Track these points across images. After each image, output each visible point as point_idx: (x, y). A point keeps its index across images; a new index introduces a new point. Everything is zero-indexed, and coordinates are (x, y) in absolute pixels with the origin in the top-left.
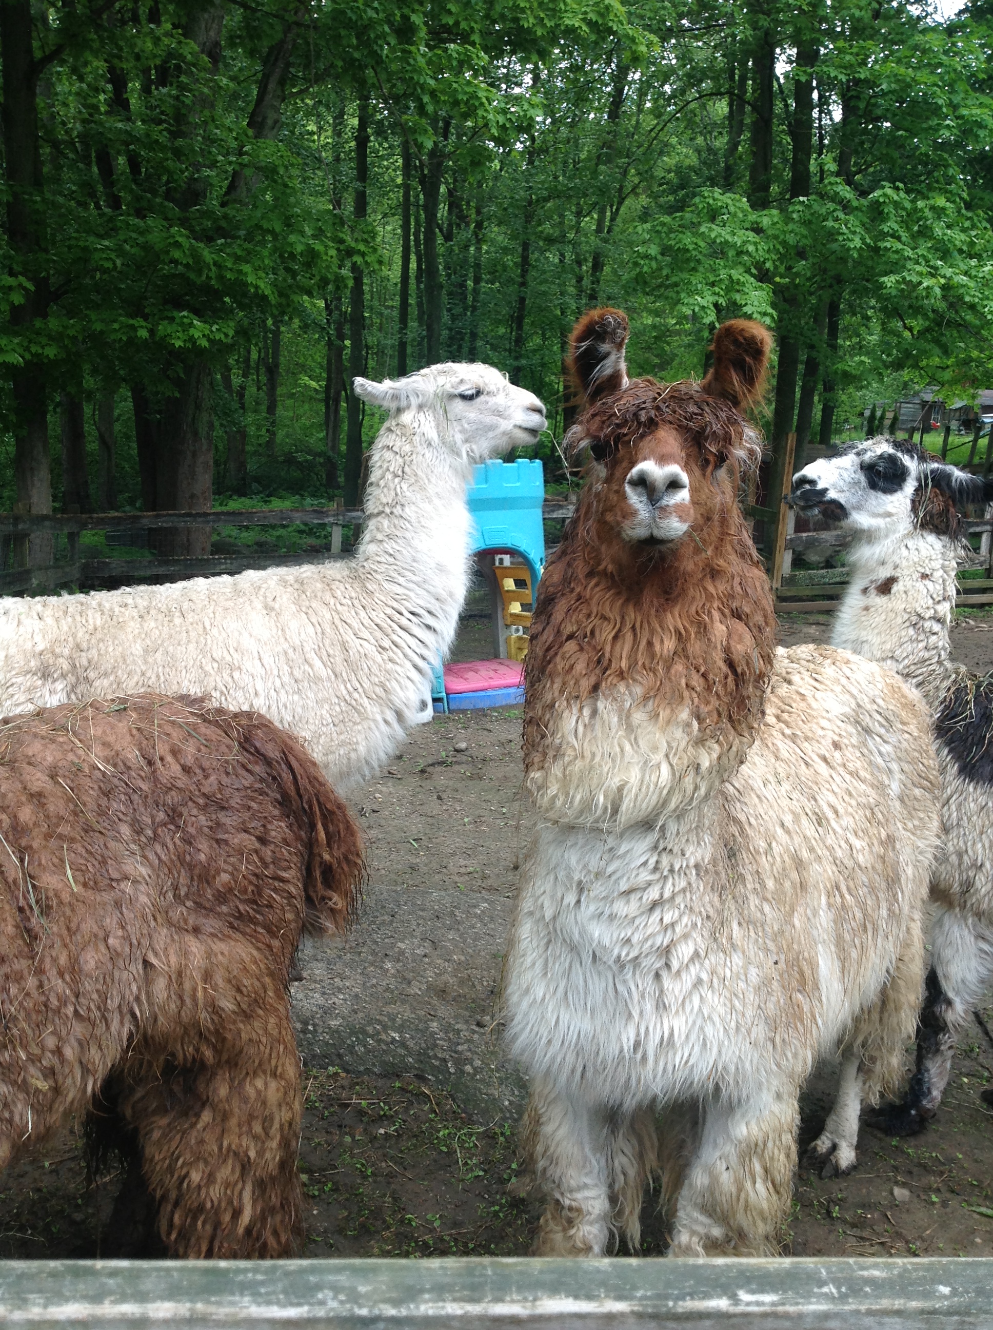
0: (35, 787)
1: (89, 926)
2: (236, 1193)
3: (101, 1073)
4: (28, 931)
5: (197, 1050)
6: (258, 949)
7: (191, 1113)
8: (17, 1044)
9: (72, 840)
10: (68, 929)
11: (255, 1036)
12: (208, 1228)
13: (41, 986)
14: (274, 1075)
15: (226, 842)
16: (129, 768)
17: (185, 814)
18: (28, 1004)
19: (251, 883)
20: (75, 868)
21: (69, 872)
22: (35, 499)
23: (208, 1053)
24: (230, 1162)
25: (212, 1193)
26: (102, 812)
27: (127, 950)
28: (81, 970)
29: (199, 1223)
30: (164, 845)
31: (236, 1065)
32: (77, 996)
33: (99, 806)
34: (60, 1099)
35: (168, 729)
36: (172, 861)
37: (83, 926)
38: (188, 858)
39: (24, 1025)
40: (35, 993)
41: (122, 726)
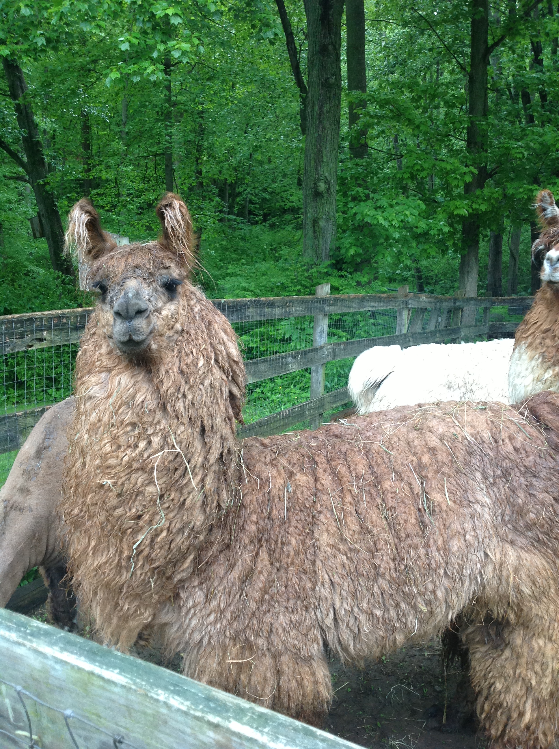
0: (432, 444)
1: (456, 526)
2: (522, 703)
3: (456, 611)
4: (423, 523)
5: (506, 612)
6: (547, 562)
7: (499, 649)
8: (413, 583)
9: (449, 476)
10: (444, 525)
11: (540, 613)
12: (504, 718)
13: (427, 554)
14: (550, 639)
15: (535, 496)
16: (484, 442)
17: (513, 474)
18: (419, 563)
19: (547, 523)
20: (451, 492)
21: (447, 494)
22: (468, 289)
23: (512, 617)
24: (520, 683)
25: (507, 698)
26: (466, 463)
27: (476, 543)
28: (449, 550)
29: (499, 713)
30: (499, 489)
31: (528, 627)
32: (447, 564)
33: (465, 460)
34: (433, 618)
35: (509, 424)
36: (502, 499)
37: (452, 525)
38: (512, 500)
39: (417, 574)
40: (423, 557)
41: (482, 418)
